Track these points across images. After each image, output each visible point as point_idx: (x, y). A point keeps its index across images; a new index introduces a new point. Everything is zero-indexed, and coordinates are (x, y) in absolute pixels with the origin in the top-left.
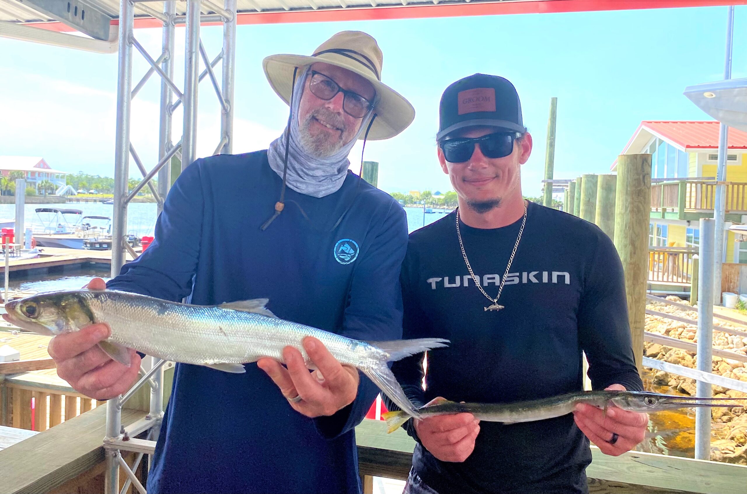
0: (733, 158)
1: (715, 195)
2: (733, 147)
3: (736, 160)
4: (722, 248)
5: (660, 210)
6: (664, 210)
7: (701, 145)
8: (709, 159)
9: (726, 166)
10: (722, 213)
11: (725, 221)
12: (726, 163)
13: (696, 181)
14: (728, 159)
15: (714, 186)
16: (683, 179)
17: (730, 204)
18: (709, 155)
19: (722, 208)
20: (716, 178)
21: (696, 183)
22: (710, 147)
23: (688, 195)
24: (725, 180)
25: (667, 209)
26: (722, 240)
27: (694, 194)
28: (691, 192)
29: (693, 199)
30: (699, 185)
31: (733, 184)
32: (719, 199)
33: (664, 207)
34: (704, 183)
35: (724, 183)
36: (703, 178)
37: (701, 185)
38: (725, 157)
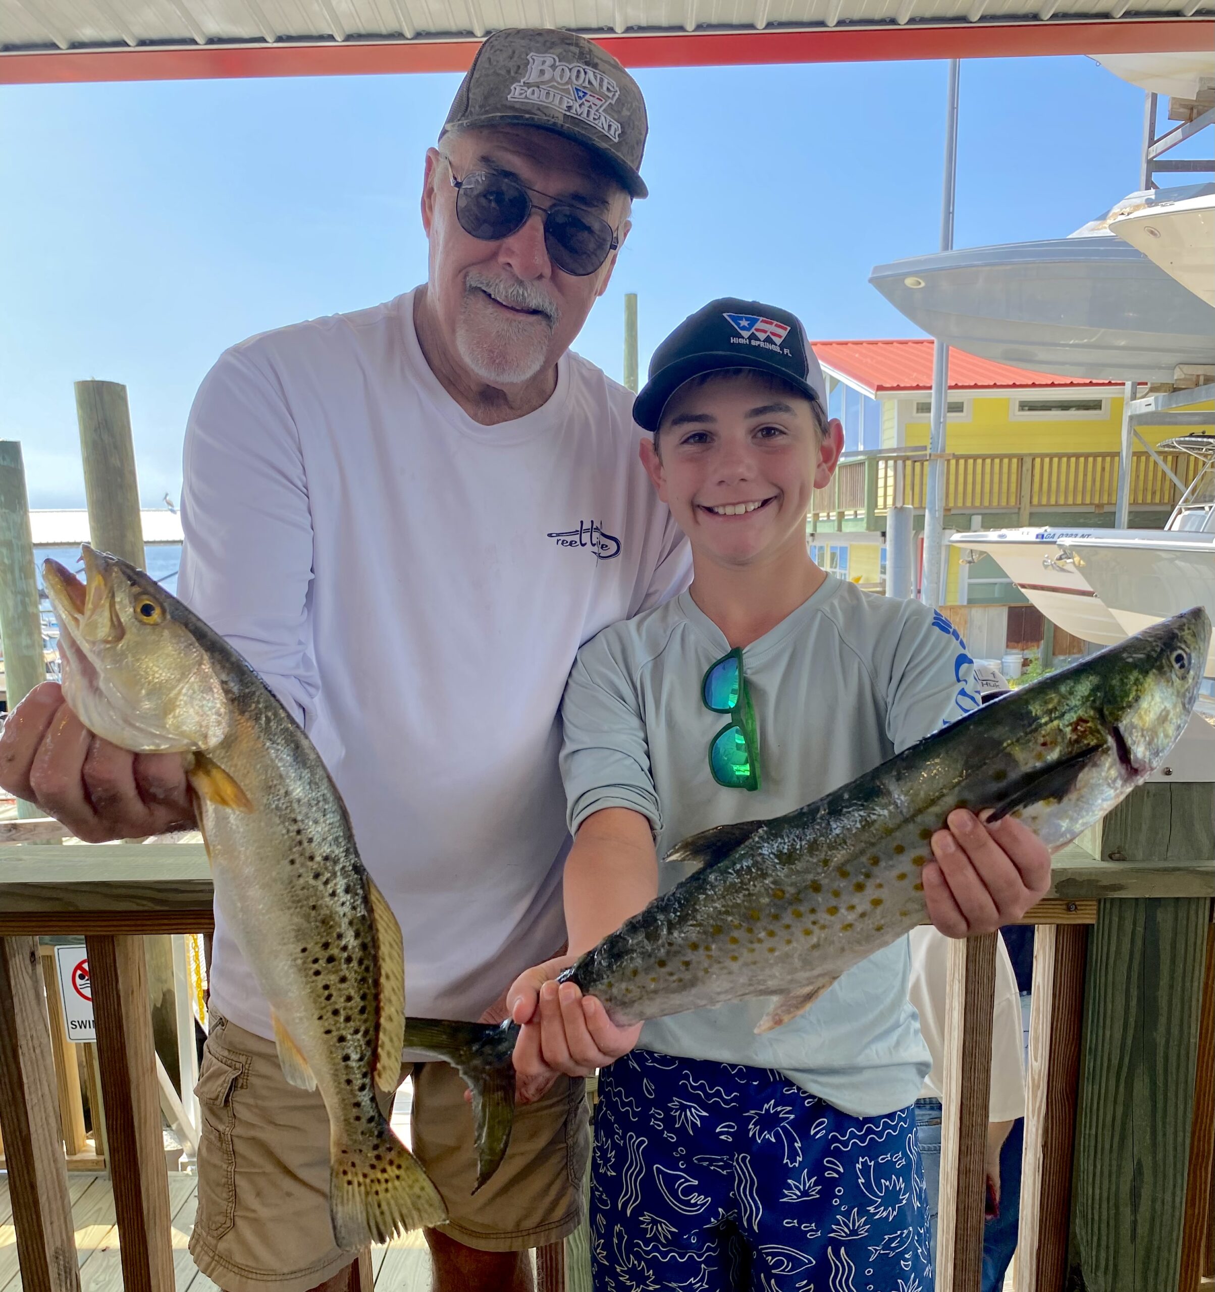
0: (956, 408)
1: (927, 480)
2: (956, 387)
3: (962, 411)
4: (939, 578)
5: (834, 515)
6: (841, 515)
7: (902, 385)
8: (917, 412)
9: (945, 421)
10: (939, 514)
11: (944, 529)
12: (945, 417)
13: (895, 454)
14: (949, 411)
15: (926, 463)
16: (872, 451)
17: (952, 496)
18: (918, 404)
19: (939, 505)
20: (929, 446)
21: (896, 459)
22: (918, 387)
23: (881, 483)
24: (944, 451)
25: (846, 513)
26: (939, 563)
27: (891, 481)
28: (886, 477)
29: (890, 491)
30: (900, 463)
31: (957, 458)
32: (933, 487)
33: (841, 510)
34: (908, 458)
35: (941, 456)
36: (906, 449)
37: (904, 462)
38: (944, 408)
